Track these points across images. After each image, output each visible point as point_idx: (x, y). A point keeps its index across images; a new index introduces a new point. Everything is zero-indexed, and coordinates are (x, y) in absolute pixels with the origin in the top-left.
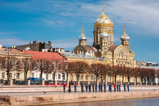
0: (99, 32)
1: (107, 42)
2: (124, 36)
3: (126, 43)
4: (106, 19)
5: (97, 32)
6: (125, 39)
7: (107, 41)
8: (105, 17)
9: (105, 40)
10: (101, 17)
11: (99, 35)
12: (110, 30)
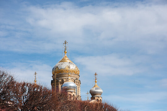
0: (60, 81)
1: (74, 95)
2: (95, 88)
3: (97, 98)
4: (70, 63)
5: (57, 81)
6: (97, 92)
7: (73, 93)
8: (68, 61)
9: (72, 92)
10: (63, 61)
11: (60, 86)
12: (76, 79)
